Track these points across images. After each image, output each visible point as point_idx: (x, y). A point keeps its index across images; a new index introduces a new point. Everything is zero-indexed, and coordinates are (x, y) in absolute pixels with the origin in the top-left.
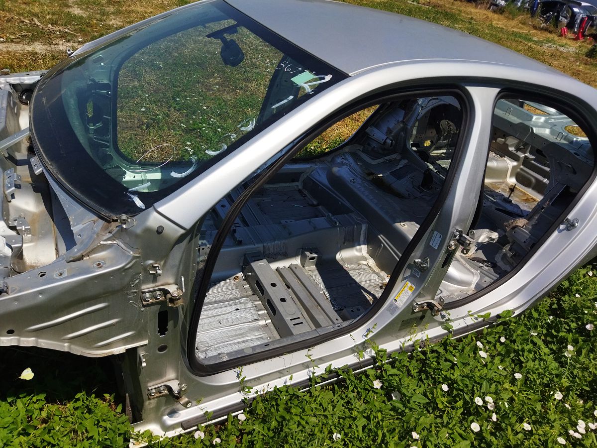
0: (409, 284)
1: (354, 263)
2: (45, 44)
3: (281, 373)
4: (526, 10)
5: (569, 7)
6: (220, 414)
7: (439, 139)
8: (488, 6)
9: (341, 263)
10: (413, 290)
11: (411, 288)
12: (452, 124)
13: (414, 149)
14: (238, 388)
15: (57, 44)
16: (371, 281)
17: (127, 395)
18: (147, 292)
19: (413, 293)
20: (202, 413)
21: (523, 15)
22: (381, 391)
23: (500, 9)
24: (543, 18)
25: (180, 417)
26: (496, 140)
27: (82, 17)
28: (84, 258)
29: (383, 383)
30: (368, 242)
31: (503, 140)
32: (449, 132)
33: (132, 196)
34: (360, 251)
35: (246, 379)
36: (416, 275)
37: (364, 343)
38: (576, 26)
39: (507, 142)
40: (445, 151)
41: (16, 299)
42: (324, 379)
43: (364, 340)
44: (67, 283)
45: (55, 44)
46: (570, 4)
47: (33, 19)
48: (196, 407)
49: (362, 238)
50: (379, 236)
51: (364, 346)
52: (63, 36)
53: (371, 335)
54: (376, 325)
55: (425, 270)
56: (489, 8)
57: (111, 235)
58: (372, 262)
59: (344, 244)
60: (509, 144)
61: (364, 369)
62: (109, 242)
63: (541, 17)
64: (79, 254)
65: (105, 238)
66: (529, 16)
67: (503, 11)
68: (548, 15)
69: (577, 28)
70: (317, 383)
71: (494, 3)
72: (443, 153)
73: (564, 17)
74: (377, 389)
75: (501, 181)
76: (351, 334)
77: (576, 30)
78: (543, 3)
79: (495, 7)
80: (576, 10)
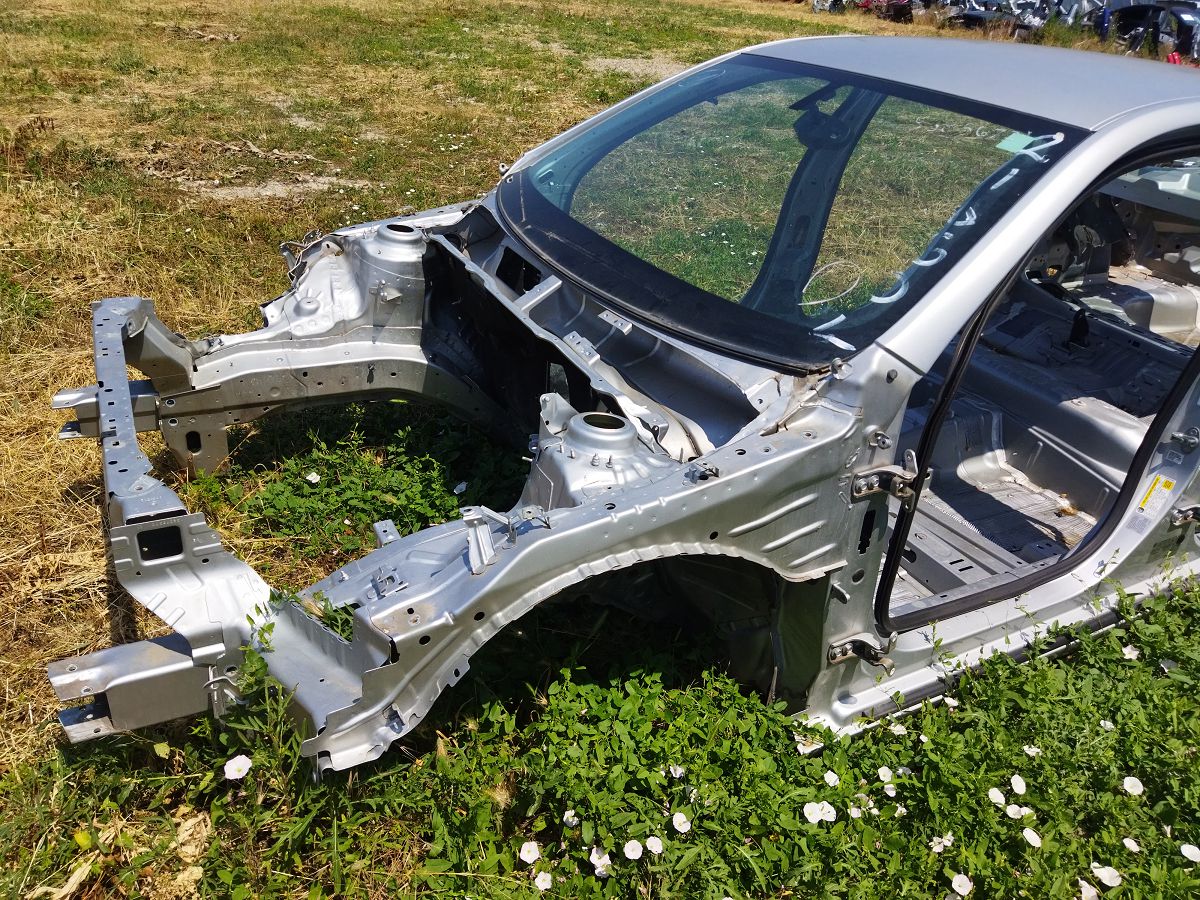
0: (1163, 479)
1: (993, 481)
2: (284, 182)
3: (979, 638)
4: (1086, 29)
5: (1172, 13)
6: (914, 699)
7: (1070, 260)
8: (1009, 31)
9: (969, 482)
10: (1172, 487)
11: (1167, 485)
12: (1092, 231)
13: (1035, 280)
14: (923, 663)
15: (306, 181)
16: (1037, 507)
17: (776, 668)
18: (861, 477)
19: (1174, 492)
20: (886, 697)
21: (1083, 39)
22: (1139, 664)
23: (1035, 35)
24: (1125, 40)
25: (857, 703)
26: (1162, 257)
27: (314, 133)
28: (780, 430)
29: (1141, 649)
30: (1005, 444)
31: (1177, 255)
32: (1089, 246)
33: (825, 337)
34: (995, 460)
35: (942, 643)
36: (1175, 460)
37: (1099, 584)
38: (1196, 48)
39: (1185, 258)
40: (1081, 283)
41: (728, 483)
42: (1051, 645)
43: (1099, 580)
44: (783, 460)
45: (302, 182)
46: (1175, 8)
47: (245, 143)
48: (874, 689)
49: (994, 438)
50: (1030, 430)
51: (1098, 590)
52: (307, 165)
53: (1110, 569)
54: (1117, 551)
55: (1194, 448)
56: (1012, 34)
57: (814, 392)
58: (1021, 477)
59: (967, 449)
60: (1191, 261)
61: (1105, 629)
62: (811, 404)
63: (1119, 38)
64: (772, 425)
65: (807, 397)
66: (1096, 39)
67: (1042, 37)
68: (1133, 32)
69: (1198, 51)
70: (1042, 651)
71: (1019, 22)
72: (1078, 287)
73: (1167, 34)
74: (1130, 660)
75: (1187, 328)
76: (1073, 572)
77: (1196, 56)
78: (1121, 11)
79: (1023, 31)
80: (1187, 17)
